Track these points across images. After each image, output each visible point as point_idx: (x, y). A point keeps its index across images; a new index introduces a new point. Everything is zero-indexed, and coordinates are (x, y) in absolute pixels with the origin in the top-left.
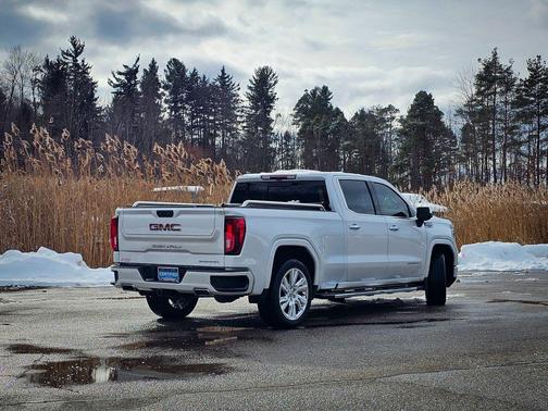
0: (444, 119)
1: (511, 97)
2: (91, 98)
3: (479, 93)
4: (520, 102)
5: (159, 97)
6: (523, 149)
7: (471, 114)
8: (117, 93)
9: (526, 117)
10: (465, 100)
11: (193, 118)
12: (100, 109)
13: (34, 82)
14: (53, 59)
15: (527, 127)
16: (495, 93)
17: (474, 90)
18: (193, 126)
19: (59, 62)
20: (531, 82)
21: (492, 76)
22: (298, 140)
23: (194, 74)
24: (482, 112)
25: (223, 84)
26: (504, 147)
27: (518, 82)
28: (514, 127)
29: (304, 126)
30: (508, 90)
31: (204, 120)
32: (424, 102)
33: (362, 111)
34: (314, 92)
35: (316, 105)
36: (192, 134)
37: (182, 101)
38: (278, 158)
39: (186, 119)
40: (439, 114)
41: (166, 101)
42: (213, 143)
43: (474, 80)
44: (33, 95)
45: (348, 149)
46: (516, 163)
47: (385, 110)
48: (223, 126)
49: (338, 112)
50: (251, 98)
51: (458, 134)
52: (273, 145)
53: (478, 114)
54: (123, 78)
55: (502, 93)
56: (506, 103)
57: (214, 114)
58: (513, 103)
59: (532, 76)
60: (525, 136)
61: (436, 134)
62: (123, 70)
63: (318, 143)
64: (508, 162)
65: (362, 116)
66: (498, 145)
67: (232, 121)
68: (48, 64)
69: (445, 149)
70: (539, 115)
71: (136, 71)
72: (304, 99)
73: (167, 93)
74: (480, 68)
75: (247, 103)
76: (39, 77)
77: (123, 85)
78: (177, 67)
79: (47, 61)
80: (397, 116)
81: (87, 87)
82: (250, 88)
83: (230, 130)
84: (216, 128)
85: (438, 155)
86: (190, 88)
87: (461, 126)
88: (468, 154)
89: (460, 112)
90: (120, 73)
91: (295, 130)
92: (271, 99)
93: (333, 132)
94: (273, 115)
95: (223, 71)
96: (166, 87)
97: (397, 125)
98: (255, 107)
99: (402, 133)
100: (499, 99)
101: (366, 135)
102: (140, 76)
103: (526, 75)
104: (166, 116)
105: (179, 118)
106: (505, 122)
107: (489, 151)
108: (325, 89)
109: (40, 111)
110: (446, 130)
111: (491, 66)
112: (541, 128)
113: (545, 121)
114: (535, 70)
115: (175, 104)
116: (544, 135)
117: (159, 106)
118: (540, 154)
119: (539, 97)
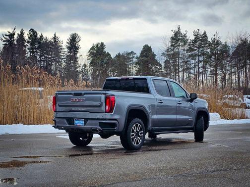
0: (156, 58)
1: (186, 48)
3: (172, 46)
4: (190, 50)
5: (25, 46)
6: (192, 71)
7: (169, 55)
8: (5, 45)
9: (193, 57)
10: (166, 49)
11: (41, 56)
15: (193, 61)
16: (179, 46)
17: (170, 44)
18: (41, 60)
20: (195, 41)
21: (177, 38)
22: (90, 67)
23: (41, 36)
24: (173, 54)
25: (55, 41)
26: (183, 70)
27: (189, 41)
28: (188, 61)
29: (93, 60)
30: (185, 44)
31: (46, 57)
32: (147, 50)
33: (119, 54)
34: (97, 45)
35: (98, 52)
36: (41, 64)
37: (36, 49)
38: (81, 75)
39: (38, 57)
40: (154, 55)
41: (28, 49)
42: (51, 68)
43: (170, 40)
45: (113, 71)
46: (189, 77)
47: (129, 54)
48: (55, 60)
49: (108, 54)
50: (68, 48)
51: (163, 65)
52: (78, 69)
53: (172, 55)
54: (8, 37)
55: (182, 46)
56: (184, 50)
57: (51, 55)
58: (187, 50)
59: (196, 38)
60: (193, 65)
61: (153, 64)
62: (8, 34)
63: (99, 68)
64: (185, 77)
65: (118, 56)
66: (180, 69)
67: (59, 58)
69: (157, 71)
70: (199, 56)
71: (14, 34)
72: (93, 48)
73: (29, 45)
74: (172, 34)
75: (66, 50)
77: (8, 41)
78: (33, 33)
80: (135, 56)
82: (68, 43)
83: (58, 62)
84: (52, 61)
86: (39, 43)
87: (164, 61)
88: (167, 73)
89: (163, 54)
90: (6, 35)
91: (88, 63)
92: (77, 48)
93: (106, 63)
94: (78, 55)
95: (55, 35)
96: (28, 42)
97: (135, 60)
98: (70, 52)
99: (137, 63)
100: (181, 48)
101: (120, 65)
102: (16, 36)
103: (193, 38)
104: (28, 55)
105: (35, 57)
106: (184, 59)
107: (177, 72)
108: (102, 44)
110: (157, 62)
111: (177, 34)
112: (200, 62)
113: (201, 58)
114: (196, 36)
115: (32, 50)
116: (201, 65)
117: (25, 51)
118: (199, 73)
119: (199, 48)
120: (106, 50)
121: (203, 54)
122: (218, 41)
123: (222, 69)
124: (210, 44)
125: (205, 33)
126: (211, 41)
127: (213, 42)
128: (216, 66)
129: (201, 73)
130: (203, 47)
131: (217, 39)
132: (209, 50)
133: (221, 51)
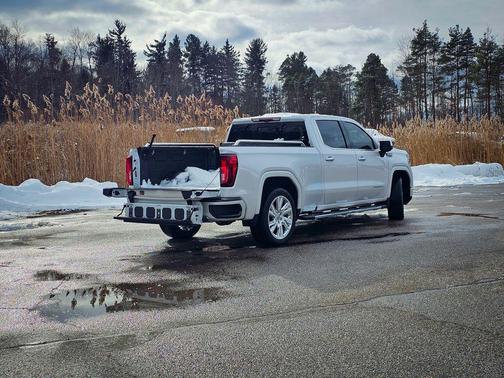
0: (388, 73)
1: (437, 56)
2: (132, 65)
3: (414, 54)
4: (444, 59)
5: (181, 62)
6: (447, 94)
7: (409, 69)
8: (151, 61)
9: (448, 70)
10: (404, 59)
11: (206, 77)
12: (139, 73)
13: (90, 54)
14: (103, 37)
15: (450, 78)
16: (425, 53)
17: (411, 52)
18: (207, 83)
19: (108, 39)
20: (452, 45)
21: (423, 41)
22: (283, 91)
23: (206, 45)
24: (416, 68)
25: (228, 53)
26: (433, 93)
27: (442, 45)
28: (440, 78)
29: (287, 81)
30: (435, 50)
31: (214, 79)
32: (373, 61)
33: (329, 69)
34: (294, 56)
35: (295, 66)
36: (206, 89)
37: (198, 65)
38: (268, 105)
39: (202, 78)
40: (385, 70)
41: (187, 66)
42: (222, 95)
43: (410, 44)
44: (90, 63)
45: (319, 97)
46: (442, 104)
47: (345, 68)
48: (228, 82)
49: (311, 71)
50: (248, 62)
51: (399, 86)
52: (265, 95)
53: (414, 69)
54: (154, 49)
55: (431, 53)
56: (434, 60)
57: (221, 74)
58: (439, 60)
59: (453, 40)
60: (448, 85)
61: (383, 85)
62: (155, 44)
63: (298, 93)
64: (436, 104)
65: (328, 73)
66: (428, 92)
67: (235, 79)
68: (100, 41)
69: (389, 96)
70: (458, 69)
71: (164, 44)
72: (287, 61)
73: (187, 59)
74: (414, 35)
75: (245, 66)
76: (93, 50)
77: (154, 54)
78: (193, 40)
79: (99, 38)
80: (355, 72)
81: (129, 56)
82: (247, 55)
83: (233, 85)
84: (223, 84)
85: (384, 100)
86: (204, 56)
87: (401, 78)
88: (406, 99)
89: (400, 68)
90: (152, 46)
91: (280, 84)
92: (263, 62)
93: (308, 85)
94: (264, 74)
95: (227, 43)
96: (186, 56)
97: (354, 79)
98: (251, 69)
99: (358, 84)
100: (428, 57)
101: (332, 87)
102: (167, 47)
103: (448, 39)
104: (187, 76)
105: (197, 78)
106: (433, 74)
107: (422, 96)
108: (301, 54)
109: (95, 75)
110: (390, 81)
111: (423, 34)
112: (460, 78)
113: (462, 73)
114: (454, 36)
115: (193, 68)
116: (462, 83)
117: (181, 69)
118: (459, 97)
119: (458, 55)
120: (308, 64)
121: (465, 65)
122: (491, 43)
123: (497, 88)
124: (477, 49)
125: (468, 30)
126: (479, 44)
127: (483, 44)
128: (487, 84)
129: (462, 96)
130: (465, 55)
131: (490, 39)
132: (475, 59)
133: (496, 59)
